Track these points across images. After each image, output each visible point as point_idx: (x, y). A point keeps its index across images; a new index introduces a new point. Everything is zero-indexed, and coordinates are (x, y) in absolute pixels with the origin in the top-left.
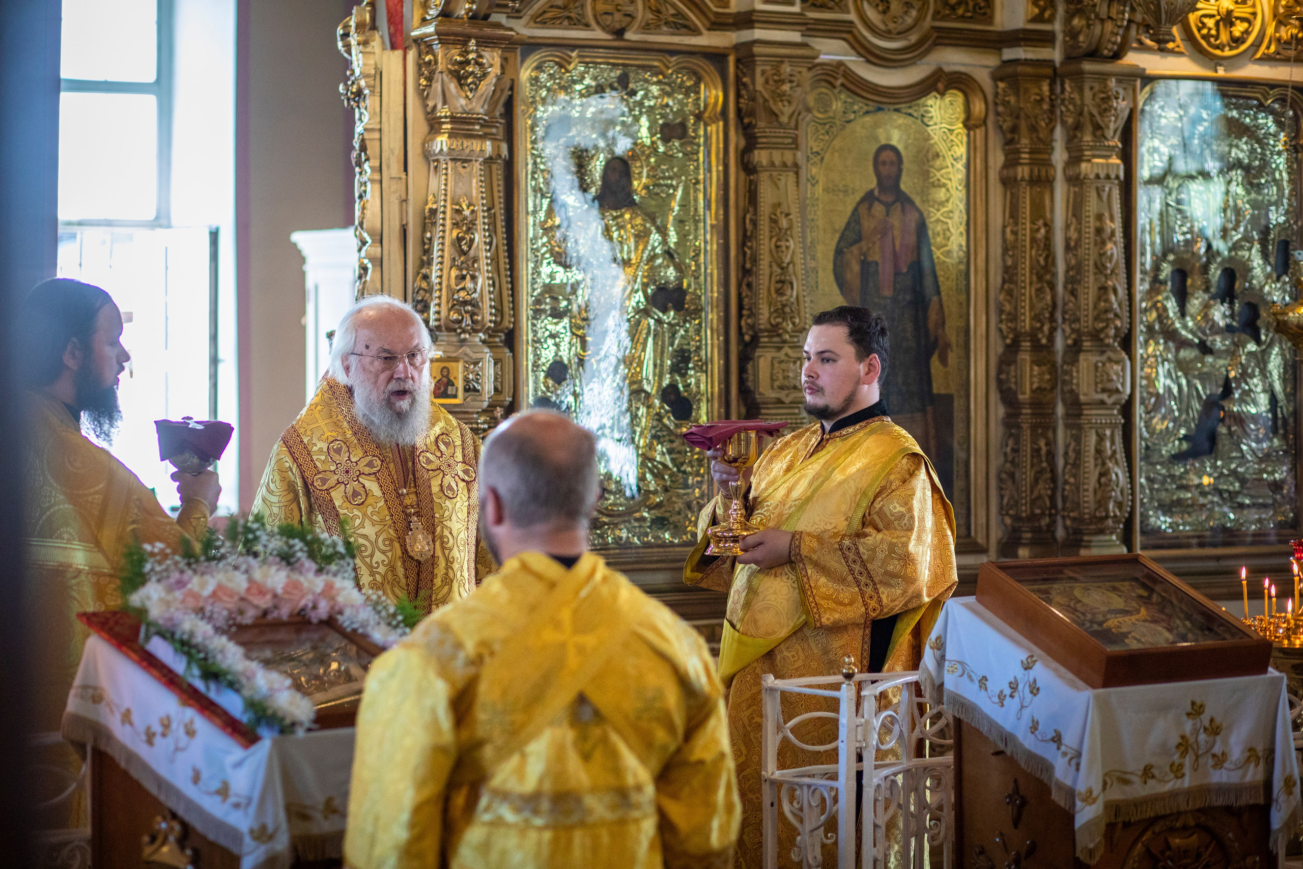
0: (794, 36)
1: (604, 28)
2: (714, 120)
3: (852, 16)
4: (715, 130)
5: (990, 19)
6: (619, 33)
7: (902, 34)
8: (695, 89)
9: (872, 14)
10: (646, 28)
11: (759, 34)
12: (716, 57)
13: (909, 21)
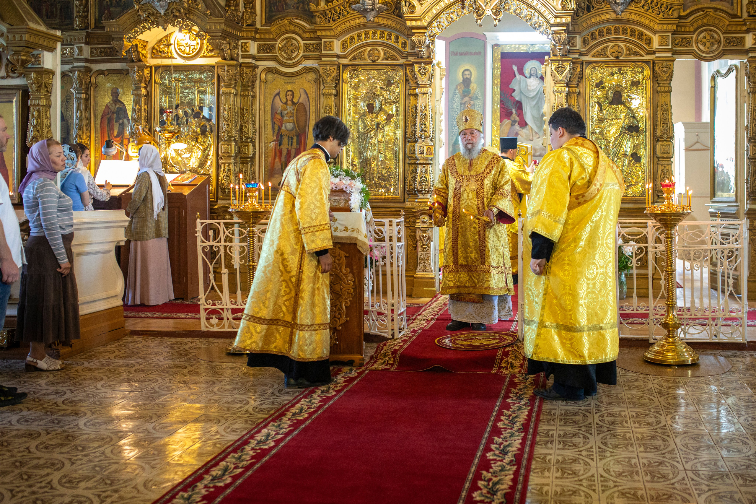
0: (670, 55)
1: (613, 56)
2: (647, 80)
3: (695, 48)
4: (649, 82)
5: (744, 45)
6: (617, 57)
7: (710, 52)
8: (642, 72)
9: (701, 47)
10: (626, 56)
11: (658, 55)
12: (647, 62)
13: (714, 48)
